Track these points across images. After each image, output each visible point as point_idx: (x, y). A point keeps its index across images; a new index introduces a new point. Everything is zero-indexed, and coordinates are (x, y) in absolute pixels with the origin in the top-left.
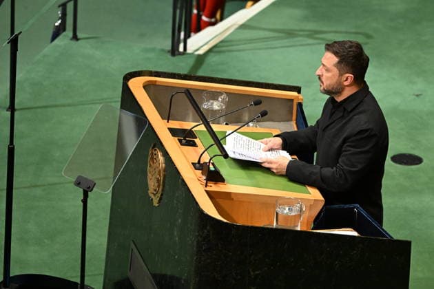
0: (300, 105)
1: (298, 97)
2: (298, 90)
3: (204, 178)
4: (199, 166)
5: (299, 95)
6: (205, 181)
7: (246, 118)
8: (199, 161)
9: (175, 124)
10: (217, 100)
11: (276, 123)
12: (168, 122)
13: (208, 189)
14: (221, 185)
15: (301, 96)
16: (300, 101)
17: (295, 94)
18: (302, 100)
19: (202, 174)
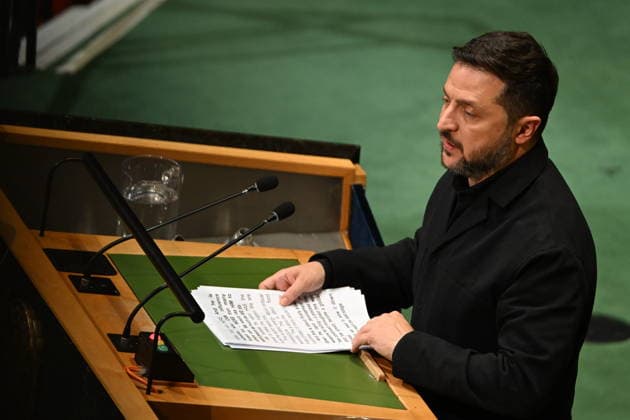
0: (359, 191)
1: (353, 171)
2: (353, 153)
3: (143, 371)
4: (128, 341)
5: (357, 165)
6: (145, 380)
7: (226, 226)
8: (128, 329)
9: (61, 241)
10: (159, 179)
11: (301, 235)
12: (42, 235)
13: (153, 398)
14: (184, 390)
15: (360, 170)
16: (358, 182)
17: (346, 163)
18: (364, 178)
19: (138, 361)
